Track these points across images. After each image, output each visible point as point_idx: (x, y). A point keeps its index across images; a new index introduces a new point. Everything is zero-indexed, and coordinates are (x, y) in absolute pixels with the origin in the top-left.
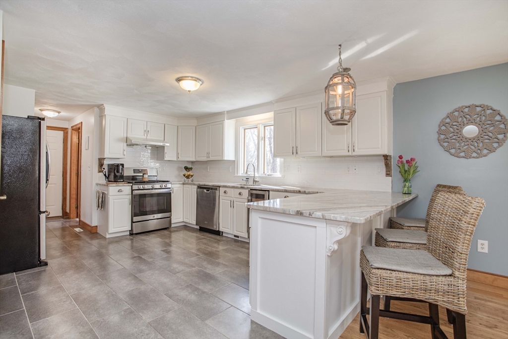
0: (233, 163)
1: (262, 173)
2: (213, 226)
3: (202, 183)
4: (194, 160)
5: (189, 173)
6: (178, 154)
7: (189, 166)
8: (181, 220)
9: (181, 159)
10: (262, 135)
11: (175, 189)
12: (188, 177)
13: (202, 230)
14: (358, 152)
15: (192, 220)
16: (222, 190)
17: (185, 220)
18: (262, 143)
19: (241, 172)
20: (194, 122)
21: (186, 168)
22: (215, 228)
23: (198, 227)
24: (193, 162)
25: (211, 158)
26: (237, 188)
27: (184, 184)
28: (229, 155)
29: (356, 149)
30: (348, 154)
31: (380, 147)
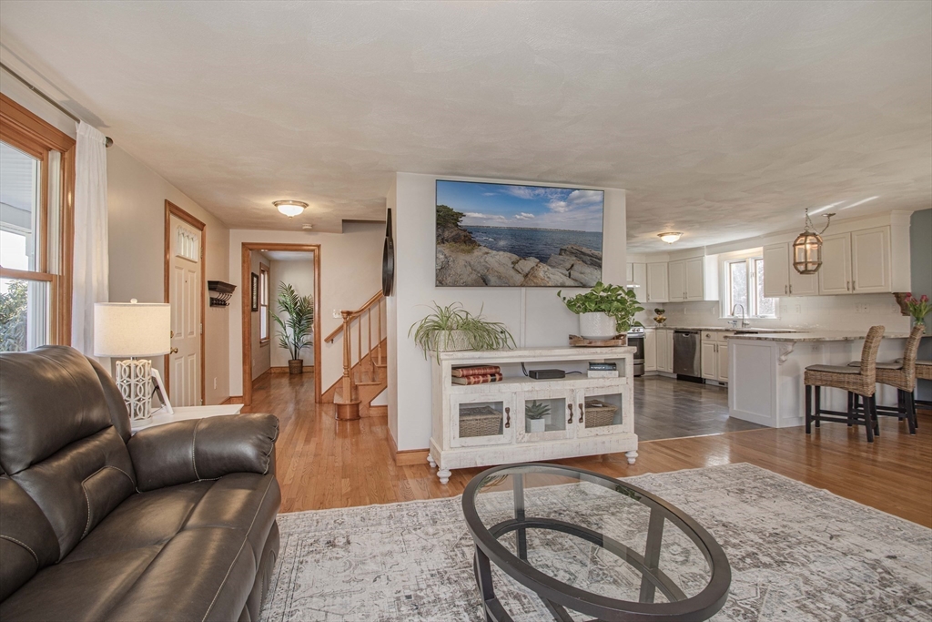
0: (717, 305)
1: (754, 314)
2: (693, 372)
3: (679, 327)
4: (667, 301)
5: (661, 316)
6: (648, 295)
7: (661, 308)
8: (654, 369)
9: (651, 300)
10: (752, 270)
11: (647, 334)
12: (659, 321)
13: (680, 378)
14: (859, 290)
15: (668, 367)
16: (704, 334)
17: (660, 369)
18: (752, 280)
19: (727, 314)
20: (667, 259)
21: (657, 311)
22: (696, 374)
23: (675, 376)
24: (664, 304)
25: (689, 299)
26: (721, 331)
27: (656, 329)
28: (711, 294)
29: (857, 287)
30: (848, 292)
31: (883, 284)
